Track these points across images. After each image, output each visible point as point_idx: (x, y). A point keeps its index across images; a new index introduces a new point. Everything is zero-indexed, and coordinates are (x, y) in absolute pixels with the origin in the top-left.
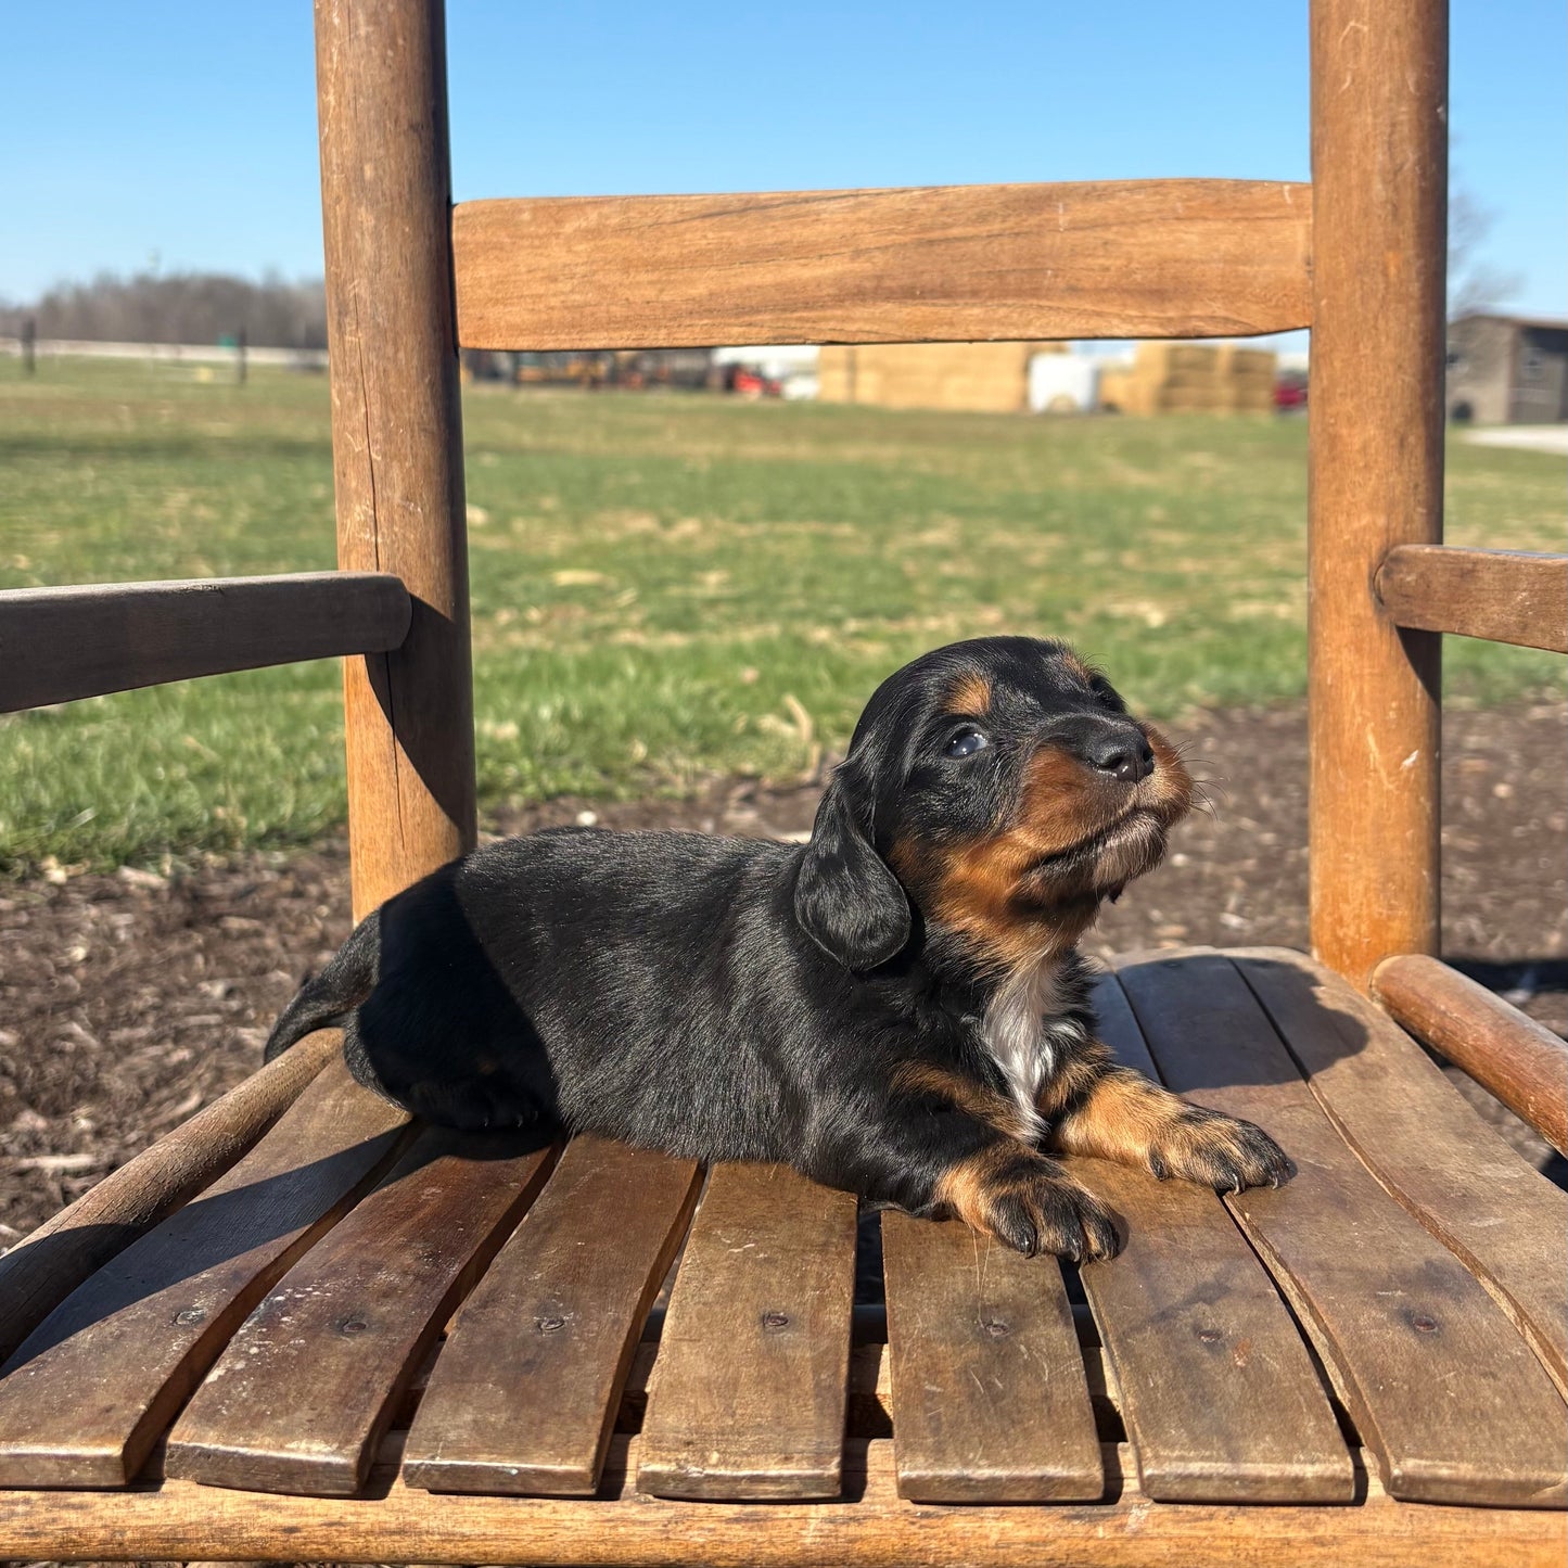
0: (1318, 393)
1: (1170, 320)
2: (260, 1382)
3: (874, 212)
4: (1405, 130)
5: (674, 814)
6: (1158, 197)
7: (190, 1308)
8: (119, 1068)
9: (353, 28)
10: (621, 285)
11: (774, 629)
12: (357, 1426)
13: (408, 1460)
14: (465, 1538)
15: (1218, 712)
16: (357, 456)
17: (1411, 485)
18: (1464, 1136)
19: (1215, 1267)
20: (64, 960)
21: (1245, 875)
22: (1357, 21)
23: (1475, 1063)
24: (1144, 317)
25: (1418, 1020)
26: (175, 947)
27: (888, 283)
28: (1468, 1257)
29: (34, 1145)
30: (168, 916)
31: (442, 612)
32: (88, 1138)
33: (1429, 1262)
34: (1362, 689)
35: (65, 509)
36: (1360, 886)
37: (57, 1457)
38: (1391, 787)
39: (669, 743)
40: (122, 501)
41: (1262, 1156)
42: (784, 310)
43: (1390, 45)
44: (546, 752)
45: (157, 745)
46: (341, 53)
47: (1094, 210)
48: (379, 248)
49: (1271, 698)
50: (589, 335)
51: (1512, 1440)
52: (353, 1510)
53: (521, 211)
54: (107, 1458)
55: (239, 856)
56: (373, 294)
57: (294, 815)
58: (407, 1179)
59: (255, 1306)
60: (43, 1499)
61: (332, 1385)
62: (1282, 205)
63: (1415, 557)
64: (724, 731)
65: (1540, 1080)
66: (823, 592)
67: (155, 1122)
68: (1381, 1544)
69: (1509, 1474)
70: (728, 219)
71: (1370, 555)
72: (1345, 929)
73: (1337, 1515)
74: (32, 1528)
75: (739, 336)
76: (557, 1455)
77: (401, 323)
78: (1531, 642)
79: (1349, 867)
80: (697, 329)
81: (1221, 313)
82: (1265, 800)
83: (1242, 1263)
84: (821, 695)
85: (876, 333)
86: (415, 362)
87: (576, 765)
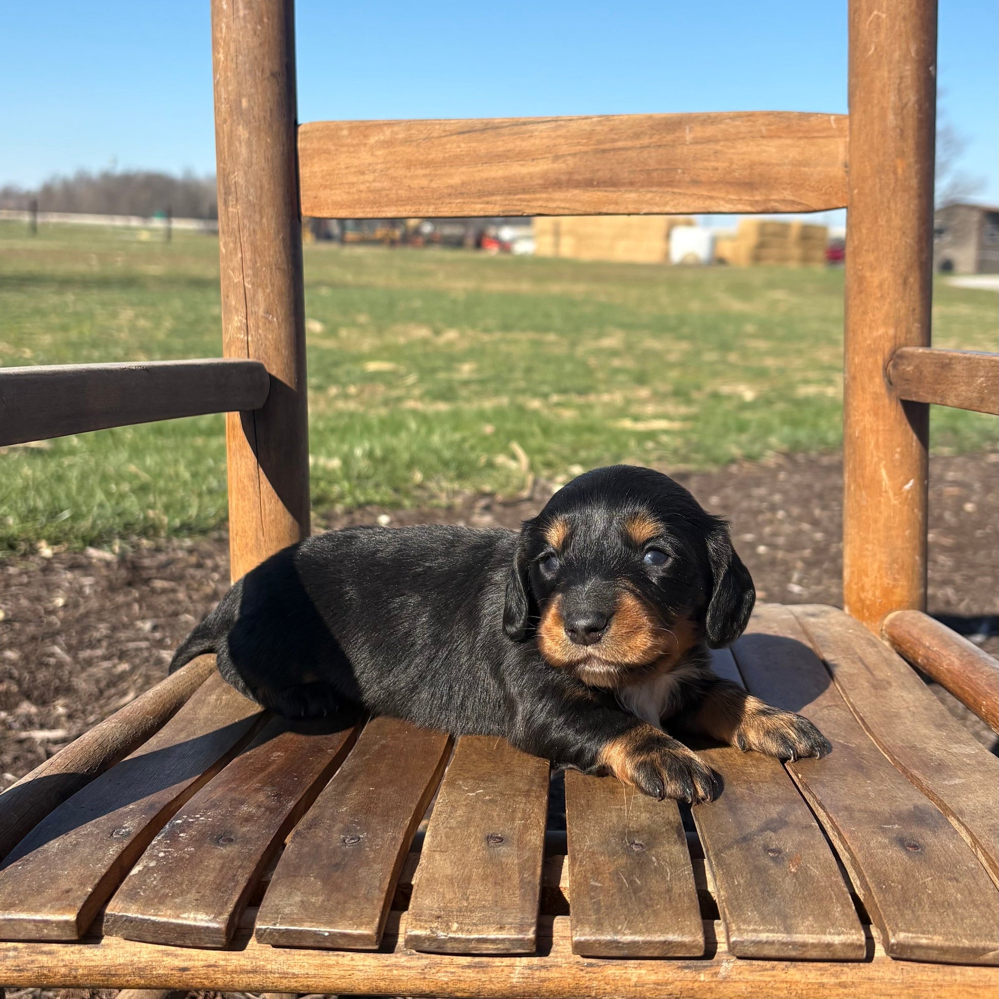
0: (851, 249)
1: (757, 202)
2: (164, 875)
3: (568, 131)
4: (908, 81)
5: (440, 517)
6: (750, 123)
7: (121, 827)
8: (84, 675)
9: (235, 11)
10: (405, 177)
11: (504, 401)
12: (226, 903)
13: (258, 925)
14: (295, 976)
15: (788, 455)
16: (236, 286)
17: (911, 308)
18: (939, 727)
19: (779, 808)
20: (50, 606)
21: (804, 560)
22: (879, 10)
23: (947, 679)
24: (740, 200)
25: (911, 651)
26: (120, 599)
27: (576, 177)
28: (941, 803)
29: (29, 723)
30: (117, 579)
31: (289, 384)
32: (63, 719)
33: (916, 807)
34: (877, 440)
35: (55, 320)
36: (876, 566)
37: (35, 921)
38: (896, 502)
39: (437, 472)
40: (91, 315)
41: (809, 738)
42: (510, 194)
43: (900, 27)
44: (359, 477)
45: (111, 470)
46: (228, 27)
47: (710, 131)
48: (251, 152)
49: (822, 447)
50: (385, 209)
51: (967, 921)
52: (223, 957)
53: (341, 129)
54: (66, 922)
55: (162, 541)
56: (247, 181)
57: (198, 515)
58: (262, 747)
59: (162, 827)
60: (26, 948)
61: (211, 878)
62: (830, 129)
63: (913, 355)
64: (472, 465)
65: (989, 691)
66: (537, 377)
67: (106, 710)
68: (883, 987)
69: (966, 943)
70: (474, 135)
71: (884, 354)
72: (865, 594)
73: (854, 968)
74: (18, 966)
75: (481, 210)
76: (355, 924)
77: (265, 200)
78: (987, 410)
79: (869, 553)
80: (454, 205)
81: (790, 198)
82: (817, 512)
83: (796, 806)
84: (534, 443)
85: (568, 209)
86: (273, 225)
87: (377, 486)
